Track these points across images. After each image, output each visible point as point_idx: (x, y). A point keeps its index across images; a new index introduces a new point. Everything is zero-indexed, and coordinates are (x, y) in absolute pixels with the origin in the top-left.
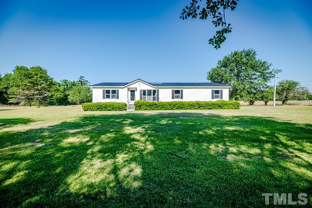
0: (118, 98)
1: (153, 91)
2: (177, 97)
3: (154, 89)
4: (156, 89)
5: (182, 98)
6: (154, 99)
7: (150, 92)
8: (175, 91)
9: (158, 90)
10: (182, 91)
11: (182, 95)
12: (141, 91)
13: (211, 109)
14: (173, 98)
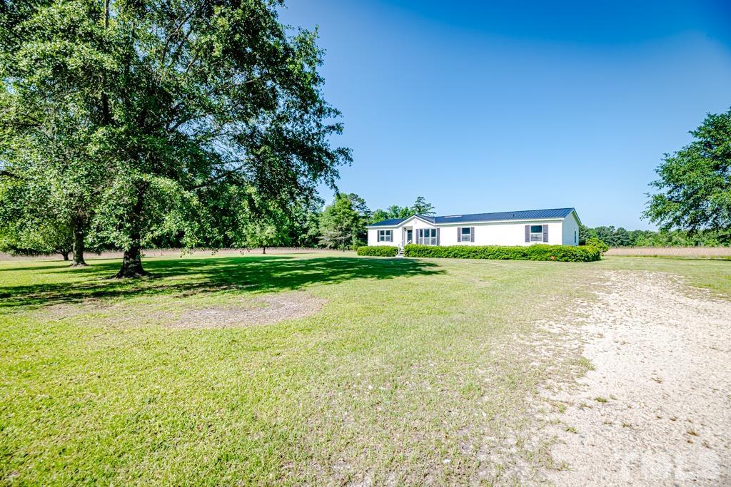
0: (392, 241)
1: (432, 230)
2: (466, 239)
3: (434, 228)
4: (436, 228)
5: (473, 240)
6: (433, 242)
7: (427, 231)
8: (463, 229)
9: (439, 229)
10: (473, 228)
11: (473, 235)
12: (417, 230)
13: (508, 259)
14: (459, 240)
